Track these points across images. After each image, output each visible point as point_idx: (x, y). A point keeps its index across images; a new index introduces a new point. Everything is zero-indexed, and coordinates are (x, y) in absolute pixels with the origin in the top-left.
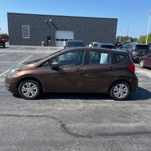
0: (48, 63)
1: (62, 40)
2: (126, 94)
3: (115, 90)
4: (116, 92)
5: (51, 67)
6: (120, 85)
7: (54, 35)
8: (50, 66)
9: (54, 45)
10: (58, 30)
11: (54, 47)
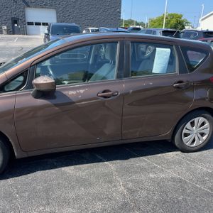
0: (21, 78)
1: (38, 24)
2: (205, 138)
3: (185, 131)
4: (186, 135)
5: (32, 91)
6: (196, 120)
7: (24, 16)
8: (30, 86)
9: (25, 32)
10: (28, 6)
11: (25, 36)
